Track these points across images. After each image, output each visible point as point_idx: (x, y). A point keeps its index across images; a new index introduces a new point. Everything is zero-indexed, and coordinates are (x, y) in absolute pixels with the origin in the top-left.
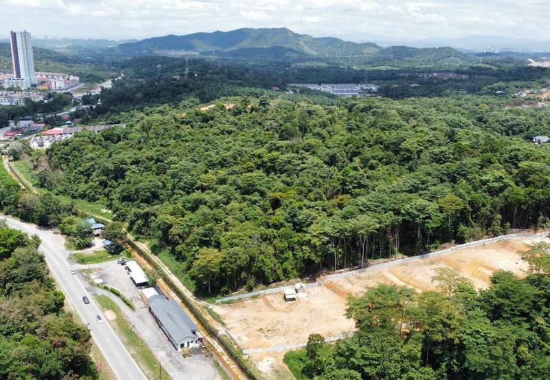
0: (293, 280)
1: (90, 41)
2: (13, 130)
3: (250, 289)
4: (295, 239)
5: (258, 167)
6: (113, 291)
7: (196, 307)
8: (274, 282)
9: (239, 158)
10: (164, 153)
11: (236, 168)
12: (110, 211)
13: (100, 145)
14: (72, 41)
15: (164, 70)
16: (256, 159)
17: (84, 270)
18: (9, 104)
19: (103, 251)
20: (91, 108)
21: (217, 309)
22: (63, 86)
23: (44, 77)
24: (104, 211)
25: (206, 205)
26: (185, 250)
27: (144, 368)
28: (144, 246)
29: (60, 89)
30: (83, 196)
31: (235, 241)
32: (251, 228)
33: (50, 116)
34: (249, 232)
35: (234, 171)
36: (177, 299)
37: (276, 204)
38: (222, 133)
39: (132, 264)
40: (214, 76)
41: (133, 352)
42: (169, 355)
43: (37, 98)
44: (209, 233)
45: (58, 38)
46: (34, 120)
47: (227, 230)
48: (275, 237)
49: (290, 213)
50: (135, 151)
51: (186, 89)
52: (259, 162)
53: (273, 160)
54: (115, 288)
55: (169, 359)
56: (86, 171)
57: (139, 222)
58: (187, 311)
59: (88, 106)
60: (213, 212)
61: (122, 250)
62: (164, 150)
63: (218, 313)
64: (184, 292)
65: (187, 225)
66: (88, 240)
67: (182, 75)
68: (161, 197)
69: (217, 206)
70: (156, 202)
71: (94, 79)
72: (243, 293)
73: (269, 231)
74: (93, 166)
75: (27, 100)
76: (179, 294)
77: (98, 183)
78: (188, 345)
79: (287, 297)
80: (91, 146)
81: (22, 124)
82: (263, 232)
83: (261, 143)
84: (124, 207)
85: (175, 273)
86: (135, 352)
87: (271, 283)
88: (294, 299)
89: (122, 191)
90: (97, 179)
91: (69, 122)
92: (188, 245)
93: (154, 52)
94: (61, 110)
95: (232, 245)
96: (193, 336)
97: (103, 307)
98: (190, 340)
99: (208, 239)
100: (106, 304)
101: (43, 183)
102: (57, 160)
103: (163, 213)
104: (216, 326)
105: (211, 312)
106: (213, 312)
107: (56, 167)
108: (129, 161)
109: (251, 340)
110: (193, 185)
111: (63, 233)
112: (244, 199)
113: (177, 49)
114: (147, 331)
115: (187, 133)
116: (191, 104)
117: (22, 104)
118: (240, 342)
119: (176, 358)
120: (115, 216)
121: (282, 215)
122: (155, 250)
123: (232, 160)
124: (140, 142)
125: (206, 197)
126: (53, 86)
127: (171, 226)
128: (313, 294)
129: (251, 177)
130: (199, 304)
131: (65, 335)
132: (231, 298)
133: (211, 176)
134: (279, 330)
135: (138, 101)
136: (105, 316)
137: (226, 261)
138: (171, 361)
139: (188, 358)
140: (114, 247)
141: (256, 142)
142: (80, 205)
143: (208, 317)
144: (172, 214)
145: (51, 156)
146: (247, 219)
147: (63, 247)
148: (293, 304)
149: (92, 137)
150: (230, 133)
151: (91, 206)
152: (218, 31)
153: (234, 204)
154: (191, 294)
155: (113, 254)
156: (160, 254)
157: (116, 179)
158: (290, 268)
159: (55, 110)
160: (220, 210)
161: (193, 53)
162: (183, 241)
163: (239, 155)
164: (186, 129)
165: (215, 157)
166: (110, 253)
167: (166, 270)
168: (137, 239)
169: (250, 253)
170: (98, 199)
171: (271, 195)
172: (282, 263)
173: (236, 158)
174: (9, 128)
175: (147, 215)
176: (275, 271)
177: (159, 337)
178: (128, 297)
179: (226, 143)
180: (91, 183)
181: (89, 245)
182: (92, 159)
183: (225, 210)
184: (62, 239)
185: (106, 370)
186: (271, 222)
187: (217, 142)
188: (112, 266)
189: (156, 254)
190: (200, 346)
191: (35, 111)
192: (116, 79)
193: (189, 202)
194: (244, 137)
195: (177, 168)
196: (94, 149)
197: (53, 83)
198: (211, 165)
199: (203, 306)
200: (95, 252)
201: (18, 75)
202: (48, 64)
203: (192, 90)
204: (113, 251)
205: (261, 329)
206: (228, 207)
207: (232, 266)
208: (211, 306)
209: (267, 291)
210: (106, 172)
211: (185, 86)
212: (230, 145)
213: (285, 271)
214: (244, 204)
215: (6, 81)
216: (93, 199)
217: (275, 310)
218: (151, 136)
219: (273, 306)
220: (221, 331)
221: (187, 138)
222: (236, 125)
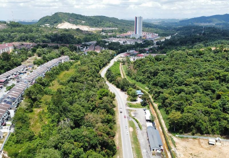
0: (216, 136)
1: (169, 19)
2: (127, 53)
3: (193, 134)
4: (222, 116)
5: (217, 78)
6: (136, 120)
7: (167, 136)
8: (206, 134)
9: (208, 73)
10: (176, 68)
11: (205, 78)
12: (148, 89)
13: (153, 61)
14: (162, 20)
15: (194, 32)
16: (216, 75)
17: (129, 110)
18: (130, 44)
19: (140, 104)
20: (158, 46)
21: (175, 139)
22: (151, 37)
23: (146, 34)
24: (146, 88)
25: (184, 92)
26: (170, 110)
27: (134, 154)
28: (156, 105)
29: (150, 39)
30: (140, 81)
31: (190, 111)
32: (201, 107)
33: (141, 49)
34: (198, 108)
35: (204, 79)
36: (161, 130)
37: (219, 97)
38: (205, 61)
39: (148, 111)
40: (215, 35)
41: (133, 146)
42: (147, 152)
43: (139, 42)
44: (180, 104)
45: (157, 19)
46: (135, 50)
47: (189, 105)
48: (212, 113)
49: (222, 103)
50: (164, 66)
51: (199, 40)
52: (218, 76)
53: (225, 76)
54: (138, 119)
55: (146, 154)
56: (145, 71)
57: (156, 95)
58: (163, 136)
59: (157, 46)
60: (186, 96)
61: (147, 105)
62: (176, 66)
63: (175, 141)
64: (164, 128)
65: (173, 99)
66: (135, 98)
67: (200, 34)
68: (168, 86)
69: (190, 93)
70: (165, 87)
71: (164, 35)
72: (189, 135)
73: (209, 109)
74: (147, 70)
75: (136, 43)
76: (162, 128)
77: (146, 77)
78: (156, 151)
79: (210, 143)
80: (149, 62)
81: (131, 51)
82: (206, 109)
83: (223, 67)
84: (153, 87)
85: (164, 119)
86: (134, 147)
87: (204, 134)
88: (213, 145)
89: (154, 81)
90: (147, 75)
91: (148, 52)
92: (171, 108)
93: (194, 24)
94: (147, 47)
95: (189, 112)
96: (159, 147)
97: (130, 126)
98: (157, 149)
99: (179, 107)
100: (132, 125)
101: (129, 74)
102: (136, 66)
103: (165, 93)
104: (172, 146)
105: (172, 139)
106: (173, 140)
107: (135, 69)
108: (160, 69)
109: (185, 157)
110: (182, 83)
111: (128, 94)
112: (203, 92)
113: (205, 22)
114: (142, 140)
115: (189, 60)
116: (198, 47)
117: (134, 44)
118: (179, 156)
119: (149, 154)
120: (149, 91)
121: (219, 103)
122: (160, 107)
123: (205, 74)
124: (168, 62)
125: (185, 89)
126: (147, 37)
127: (167, 99)
128: (225, 144)
129: (209, 83)
130: (169, 135)
131: (103, 132)
132: (183, 136)
133: (192, 80)
134: (200, 157)
135: (177, 45)
136: (129, 129)
137: (183, 119)
138: (147, 155)
139: (154, 156)
140: (143, 103)
141: (220, 66)
142: (138, 85)
143: (170, 141)
144: (169, 94)
145: (135, 64)
146: (201, 102)
147: (126, 100)
148: (212, 147)
149: (151, 58)
150: (209, 61)
151: (142, 85)
152: (227, 14)
153: (198, 94)
154: (167, 129)
155: (143, 106)
156: (161, 110)
157: (154, 76)
158: (215, 129)
159: (145, 47)
160: (190, 96)
161: (212, 24)
162: (170, 106)
163: (209, 72)
164: (190, 58)
165: (197, 71)
166: (142, 105)
167: (161, 117)
168: (154, 102)
169: (195, 118)
170: (146, 83)
171: (217, 92)
172: (212, 126)
173: (207, 73)
174: (126, 53)
175: (160, 92)
176: (207, 129)
177: (146, 143)
178: (141, 124)
179: (205, 66)
180: (144, 76)
181: (135, 101)
182: (148, 67)
183: (192, 96)
184: (127, 96)
185: (120, 150)
186: (212, 105)
187: (201, 65)
188: (141, 110)
189: (159, 109)
190: (161, 153)
191: (138, 47)
192: (173, 35)
193: (178, 90)
194: (215, 64)
195: (177, 74)
196: (150, 63)
197: (147, 36)
198: (195, 75)
199: (170, 136)
200: (137, 104)
201: (136, 33)
202: (149, 29)
203: (202, 41)
204: (143, 105)
205: (191, 154)
206: (195, 95)
207: (185, 121)
208: (173, 137)
209: (201, 137)
210: (151, 73)
211: (199, 39)
212: (206, 67)
213: (213, 130)
214: (202, 95)
215: (131, 35)
216: (144, 83)
217: (202, 147)
218: (173, 60)
219: (202, 145)
220: (173, 149)
221: (188, 62)
222: (214, 58)
